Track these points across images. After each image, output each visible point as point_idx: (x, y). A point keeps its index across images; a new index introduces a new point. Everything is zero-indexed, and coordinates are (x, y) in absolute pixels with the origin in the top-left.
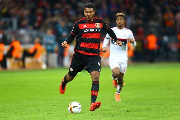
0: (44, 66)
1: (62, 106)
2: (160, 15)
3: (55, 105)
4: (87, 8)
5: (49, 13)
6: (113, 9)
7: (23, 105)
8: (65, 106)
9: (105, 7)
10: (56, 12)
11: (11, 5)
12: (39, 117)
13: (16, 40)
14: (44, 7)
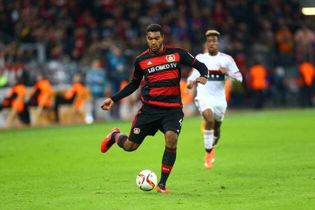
0: (89, 119)
1: (118, 182)
2: (270, 34)
3: (108, 180)
4: (151, 33)
5: (95, 35)
6: (196, 27)
7: (57, 182)
8: (123, 181)
9: (182, 24)
10: (107, 33)
11: (35, 23)
12: (82, 200)
13: (45, 78)
14: (87, 26)
